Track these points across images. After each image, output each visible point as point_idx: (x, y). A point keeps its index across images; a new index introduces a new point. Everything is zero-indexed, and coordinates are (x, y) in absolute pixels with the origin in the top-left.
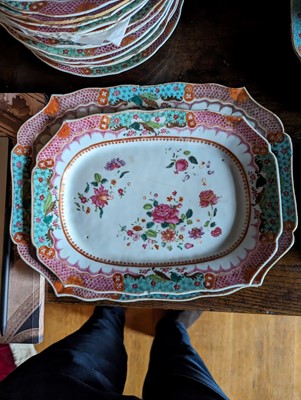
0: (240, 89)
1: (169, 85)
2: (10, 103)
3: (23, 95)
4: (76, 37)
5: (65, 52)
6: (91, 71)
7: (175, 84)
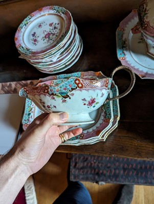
0: (99, 72)
1: (75, 73)
2: (29, 83)
3: (33, 81)
4: (43, 61)
5: (43, 65)
6: (52, 72)
7: (77, 73)
